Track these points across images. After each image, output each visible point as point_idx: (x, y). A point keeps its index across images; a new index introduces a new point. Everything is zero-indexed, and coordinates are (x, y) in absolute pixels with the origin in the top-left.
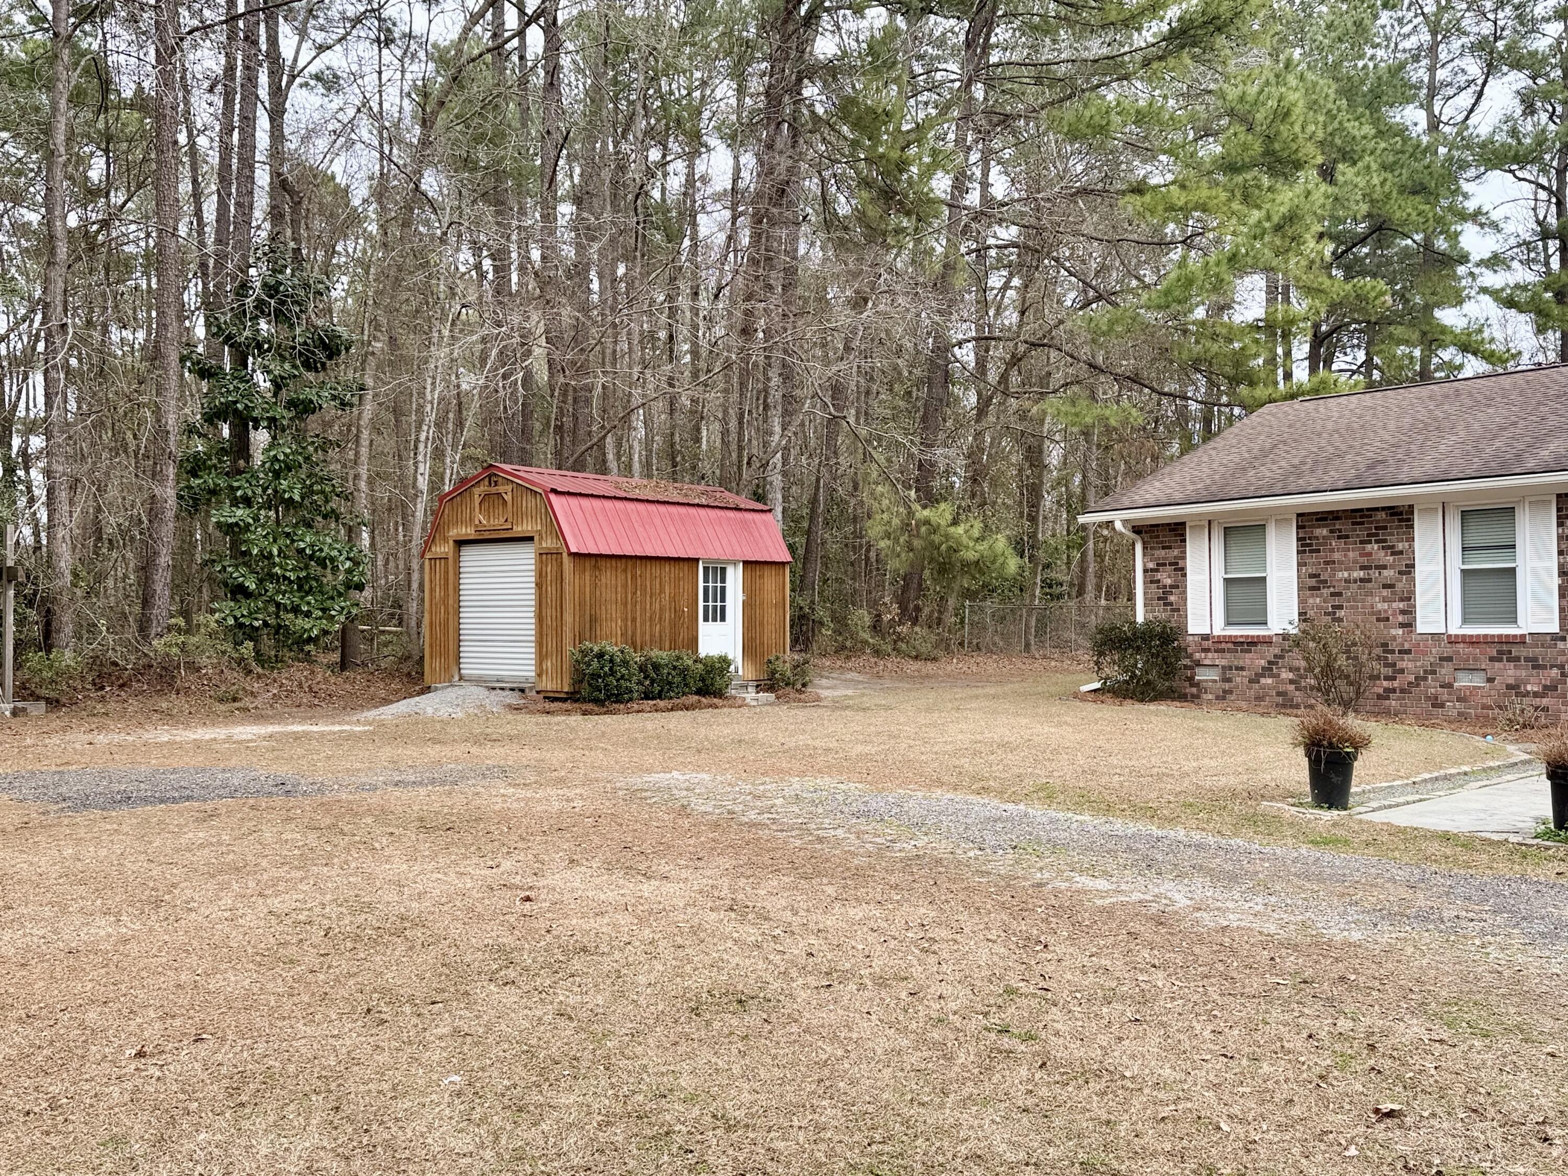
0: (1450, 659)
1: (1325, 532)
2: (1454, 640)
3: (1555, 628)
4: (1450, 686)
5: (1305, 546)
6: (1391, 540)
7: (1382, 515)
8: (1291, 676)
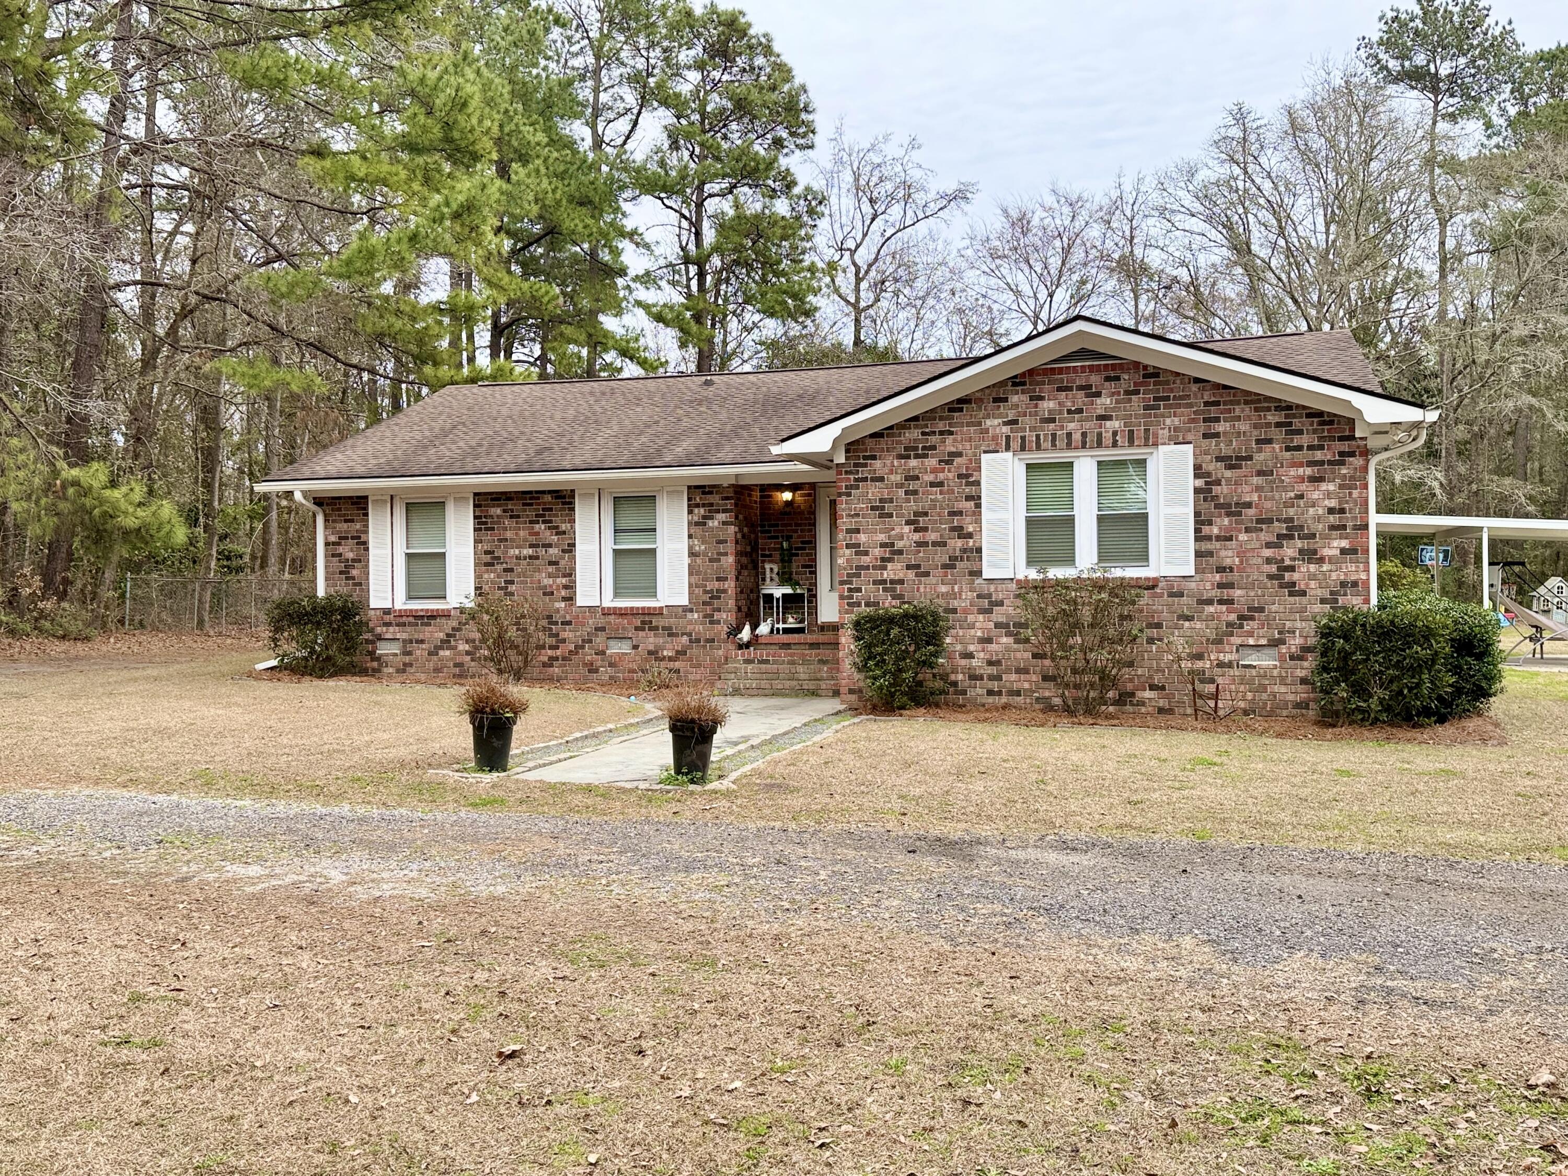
0: (603, 629)
1: (499, 511)
2: (607, 612)
3: (684, 601)
4: (603, 653)
5: (482, 524)
6: (557, 521)
7: (548, 498)
8: (467, 647)
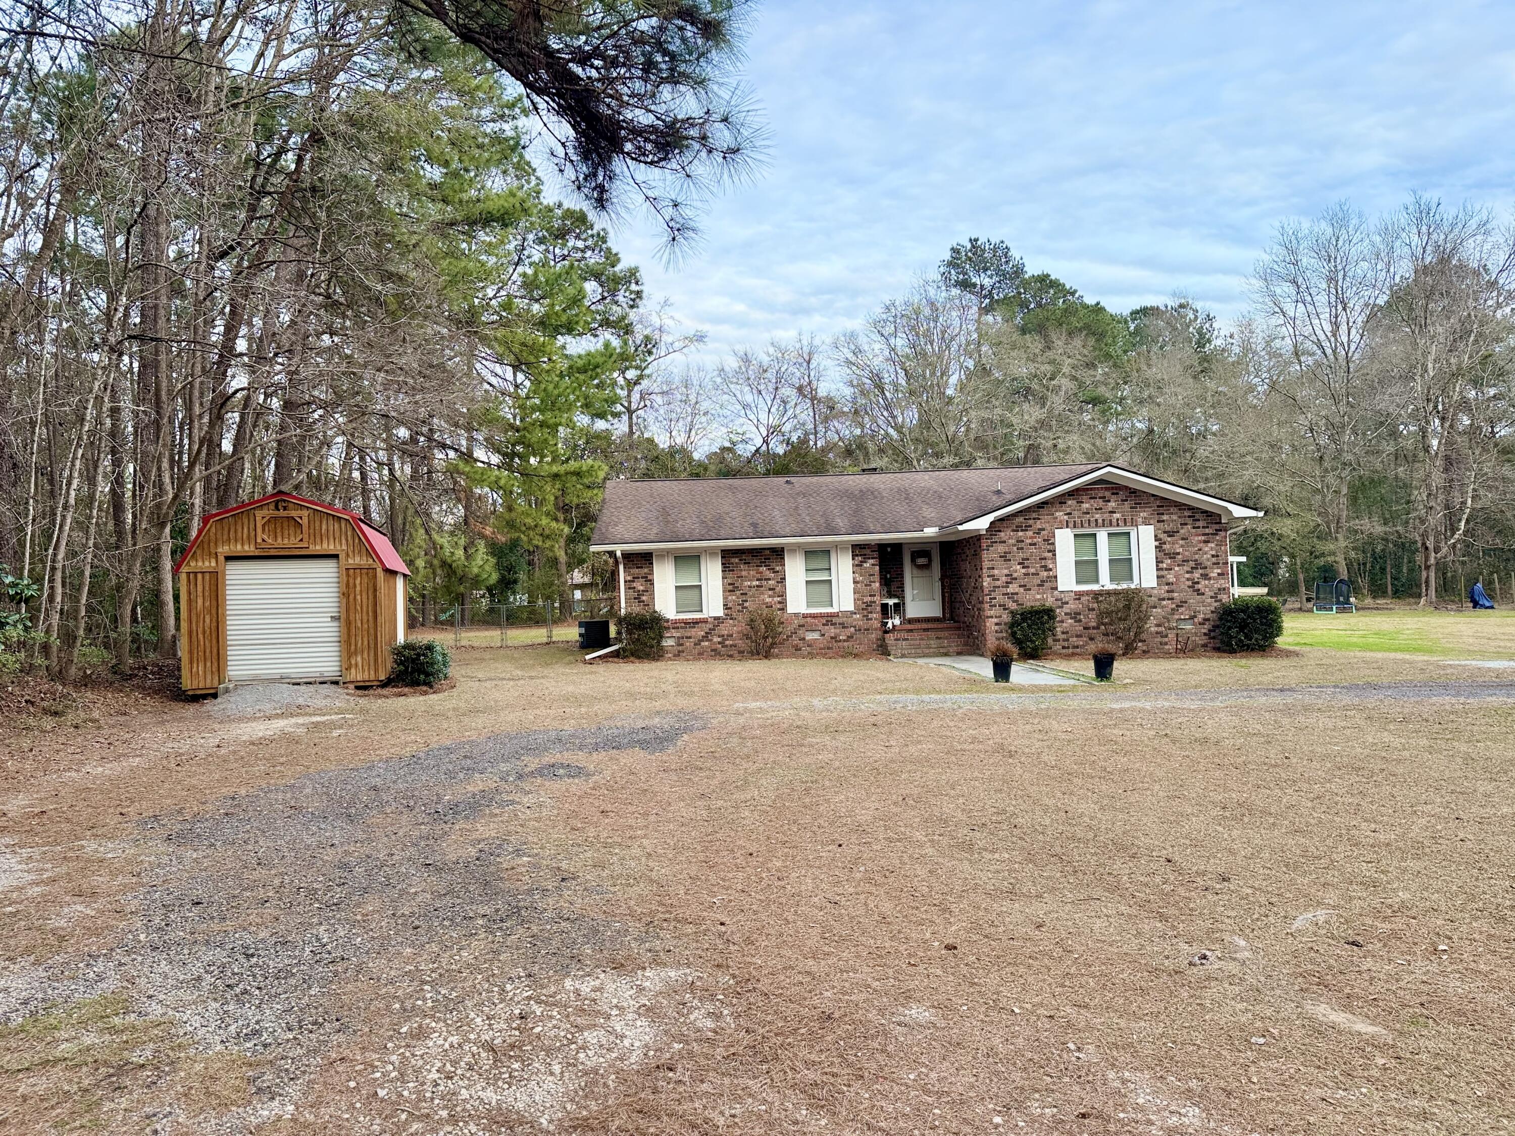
0: (803, 626)
1: (737, 560)
2: (805, 616)
3: (852, 608)
4: (804, 639)
5: (726, 568)
6: (773, 565)
7: (768, 552)
8: (719, 639)
